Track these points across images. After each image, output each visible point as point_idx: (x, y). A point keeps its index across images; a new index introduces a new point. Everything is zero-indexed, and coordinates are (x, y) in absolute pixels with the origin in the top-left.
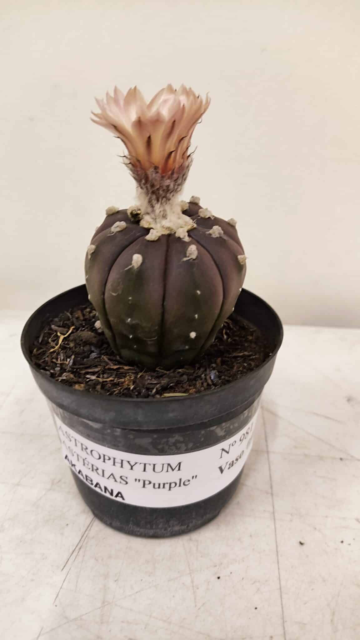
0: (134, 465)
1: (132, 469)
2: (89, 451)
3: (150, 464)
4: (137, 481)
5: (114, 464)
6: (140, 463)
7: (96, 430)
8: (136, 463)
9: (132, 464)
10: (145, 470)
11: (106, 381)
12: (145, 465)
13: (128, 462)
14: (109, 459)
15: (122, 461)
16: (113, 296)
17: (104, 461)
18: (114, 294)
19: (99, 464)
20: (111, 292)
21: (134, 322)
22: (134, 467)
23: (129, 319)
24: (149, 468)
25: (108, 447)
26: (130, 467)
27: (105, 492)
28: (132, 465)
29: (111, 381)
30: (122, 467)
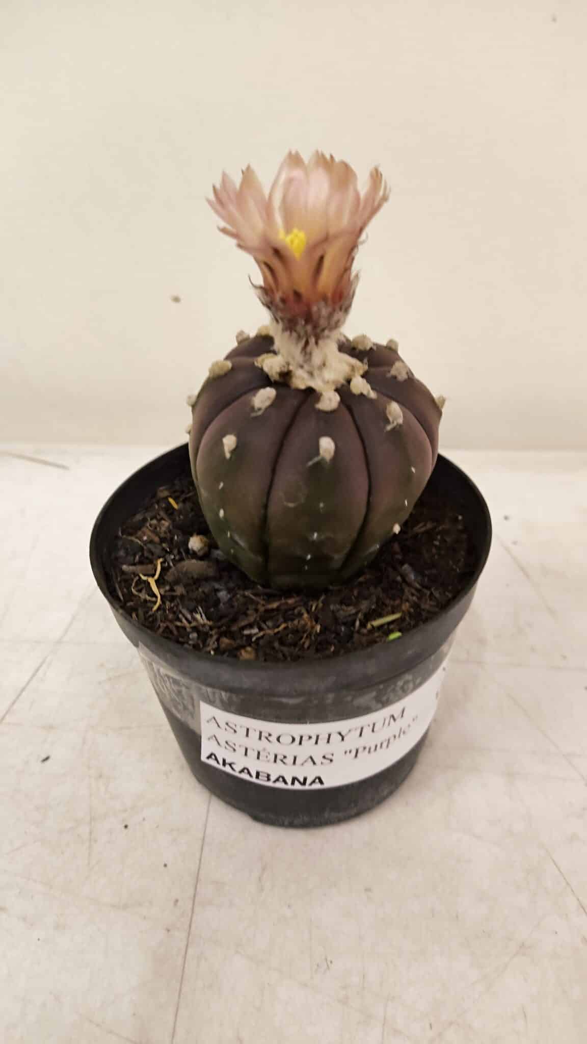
0: (346, 735)
1: (343, 739)
2: (273, 739)
3: (367, 725)
4: (348, 753)
5: (316, 743)
6: (355, 729)
7: (296, 707)
8: (349, 731)
9: (343, 734)
10: (360, 736)
11: (278, 632)
12: (361, 728)
13: (340, 734)
14: (310, 737)
15: (329, 736)
16: (289, 509)
17: (300, 743)
18: (291, 505)
19: (291, 750)
20: (285, 503)
21: (323, 537)
22: (346, 737)
23: (316, 535)
24: (367, 731)
25: (311, 723)
26: (340, 738)
27: (293, 783)
29: (285, 628)
30: (328, 742)
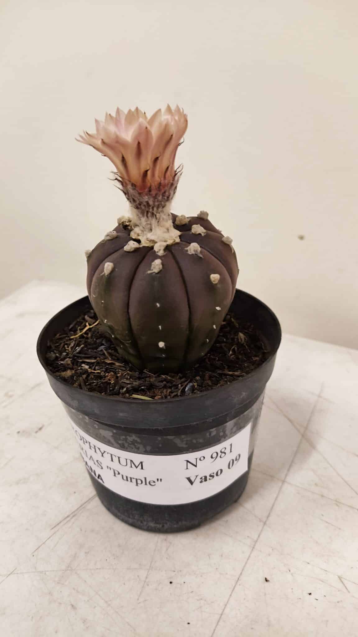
0: (103, 453)
3: (115, 456)
4: (109, 468)
5: (90, 448)
6: (108, 453)
7: (74, 414)
8: (105, 452)
10: (112, 460)
12: (111, 455)
13: (99, 449)
14: (87, 442)
15: (95, 446)
17: (84, 443)
22: (103, 455)
24: (116, 459)
26: (101, 455)
27: (91, 471)
28: (103, 452)
30: (96, 452)
